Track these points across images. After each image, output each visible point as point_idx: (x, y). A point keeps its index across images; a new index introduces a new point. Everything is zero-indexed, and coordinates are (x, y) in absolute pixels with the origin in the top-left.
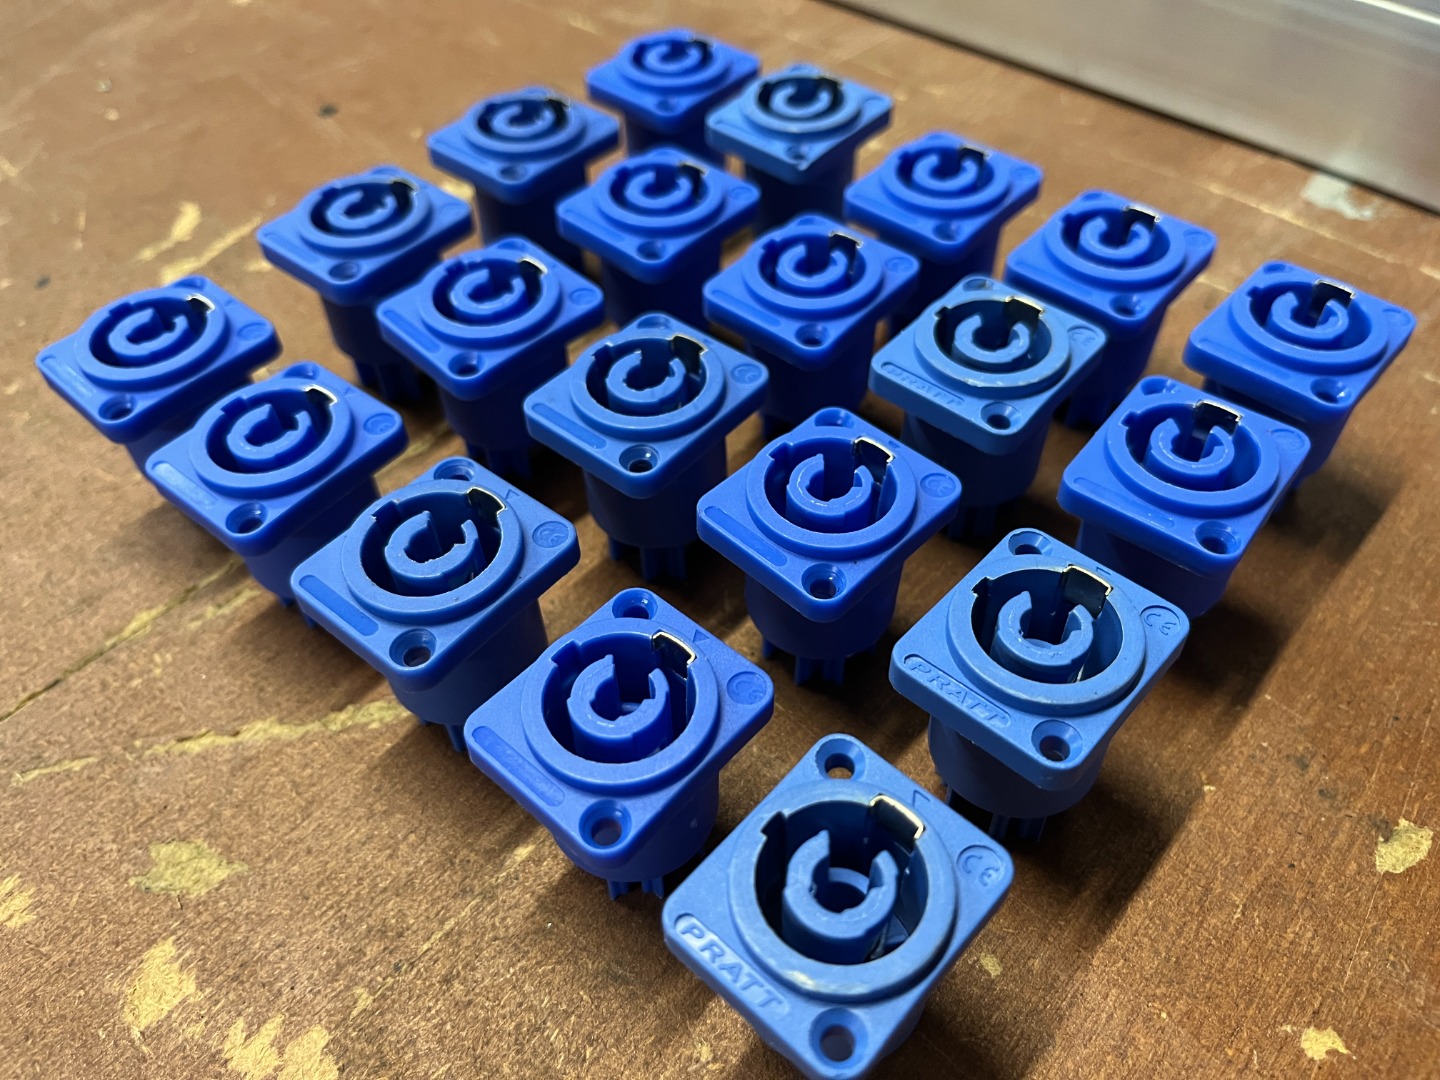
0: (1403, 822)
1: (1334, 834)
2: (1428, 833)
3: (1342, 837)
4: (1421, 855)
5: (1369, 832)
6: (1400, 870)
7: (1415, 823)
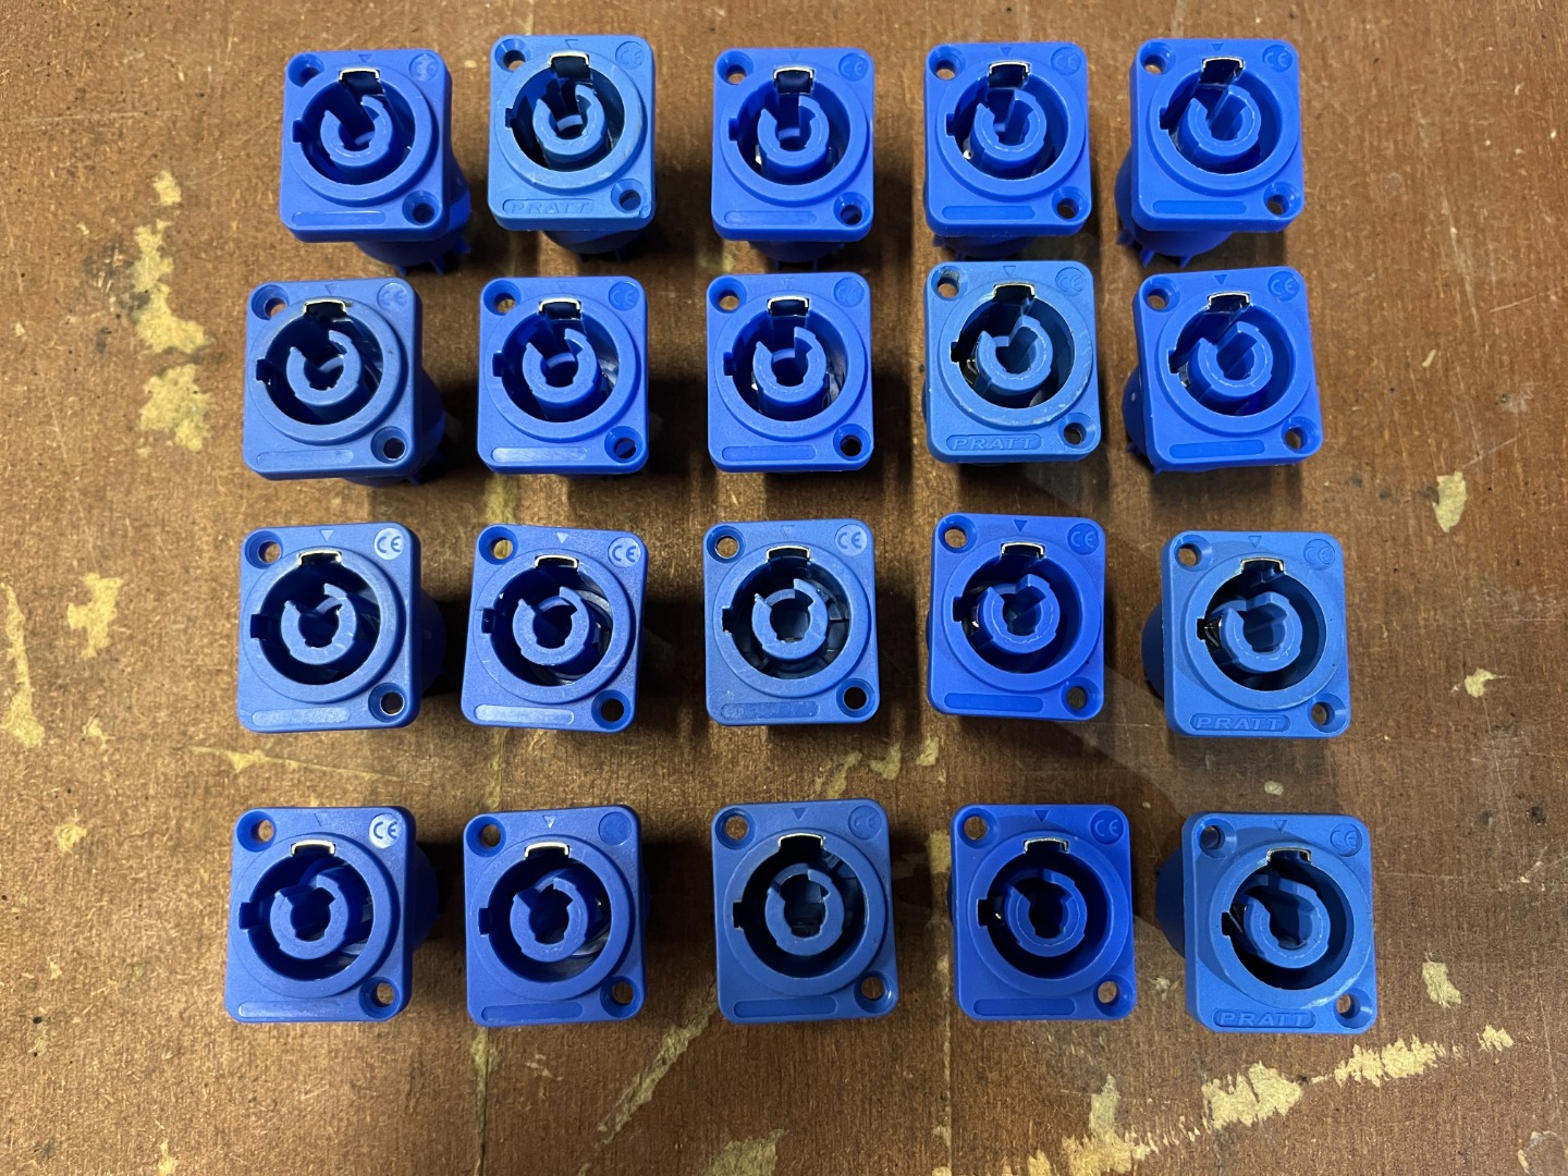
0: (1440, 479)
1: (1406, 524)
2: (1458, 476)
3: (1412, 522)
4: (1463, 498)
5: (1424, 504)
6: (1457, 518)
7: (1447, 473)
